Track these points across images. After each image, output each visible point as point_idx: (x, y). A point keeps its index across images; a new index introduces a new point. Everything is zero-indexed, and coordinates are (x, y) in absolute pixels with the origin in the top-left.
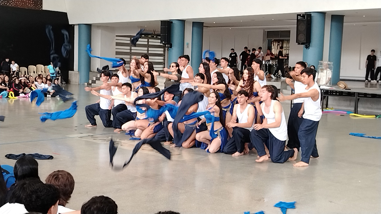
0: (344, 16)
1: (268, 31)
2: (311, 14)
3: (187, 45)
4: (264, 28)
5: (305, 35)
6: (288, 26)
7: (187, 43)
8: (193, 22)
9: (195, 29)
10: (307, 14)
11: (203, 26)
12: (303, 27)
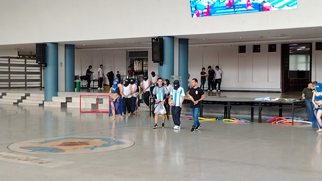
0: (189, 39)
1: (130, 52)
2: (163, 38)
3: (61, 64)
4: (126, 49)
5: (159, 55)
6: (146, 48)
7: (61, 63)
8: (65, 45)
9: (67, 50)
10: (160, 38)
11: (74, 48)
12: (157, 49)
